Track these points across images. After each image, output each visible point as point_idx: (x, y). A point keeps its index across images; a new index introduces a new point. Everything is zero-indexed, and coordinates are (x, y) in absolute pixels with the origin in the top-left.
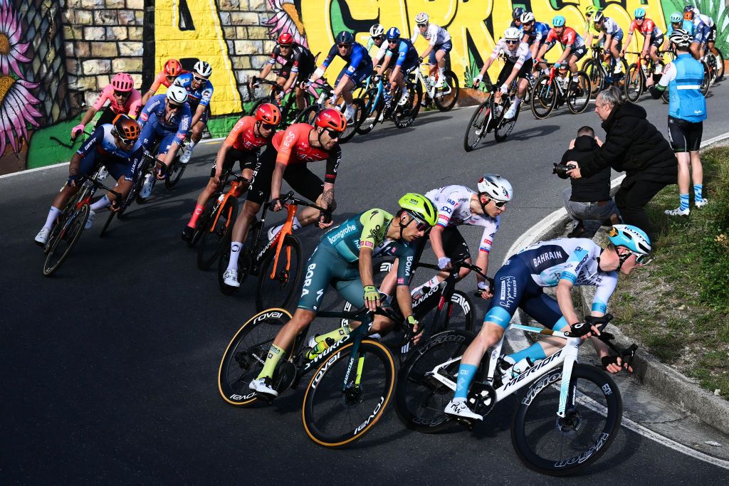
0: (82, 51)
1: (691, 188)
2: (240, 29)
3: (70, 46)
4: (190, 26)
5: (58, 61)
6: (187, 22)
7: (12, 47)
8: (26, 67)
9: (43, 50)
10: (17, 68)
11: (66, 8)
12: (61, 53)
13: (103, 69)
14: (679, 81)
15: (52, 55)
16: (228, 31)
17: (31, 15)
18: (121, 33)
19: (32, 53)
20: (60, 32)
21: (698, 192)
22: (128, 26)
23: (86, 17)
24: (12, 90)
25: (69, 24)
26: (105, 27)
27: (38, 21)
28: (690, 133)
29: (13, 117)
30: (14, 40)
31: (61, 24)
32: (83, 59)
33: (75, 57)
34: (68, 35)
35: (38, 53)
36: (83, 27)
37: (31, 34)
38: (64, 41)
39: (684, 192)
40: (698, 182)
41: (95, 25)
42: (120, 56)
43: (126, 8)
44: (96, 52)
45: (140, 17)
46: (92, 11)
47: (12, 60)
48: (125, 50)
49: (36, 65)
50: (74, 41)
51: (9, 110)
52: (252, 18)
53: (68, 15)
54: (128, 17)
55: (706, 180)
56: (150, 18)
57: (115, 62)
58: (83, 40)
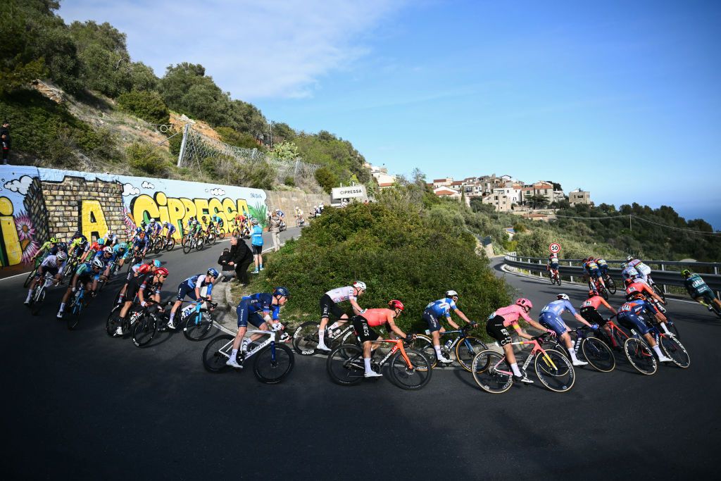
0: (55, 230)
1: (259, 265)
2: (112, 222)
3: (51, 229)
4: (95, 221)
5: (47, 234)
6: (93, 219)
7: (29, 230)
8: (34, 237)
9: (41, 231)
10: (31, 237)
11: (49, 216)
12: (47, 231)
13: (63, 236)
14: (255, 234)
15: (44, 232)
16: (108, 222)
17: (36, 219)
18: (70, 224)
19: (36, 231)
20: (47, 224)
21: (261, 266)
22: (72, 222)
23: (57, 219)
24: (29, 244)
25: (50, 221)
26: (64, 222)
27: (38, 221)
28: (258, 249)
29: (29, 253)
30: (29, 227)
31: (47, 222)
32: (56, 233)
33: (53, 232)
34: (50, 225)
35: (39, 231)
36: (55, 223)
37: (36, 225)
38: (48, 227)
39: (257, 266)
40: (261, 263)
41: (60, 222)
42: (69, 232)
43: (71, 216)
44: (61, 230)
45: (77, 219)
46: (59, 217)
47: (29, 234)
48: (71, 230)
49: (38, 235)
50: (52, 227)
51: (28, 251)
52: (117, 218)
53: (50, 219)
54: (72, 219)
55: (263, 262)
56: (80, 219)
57: (68, 234)
58: (56, 227)
